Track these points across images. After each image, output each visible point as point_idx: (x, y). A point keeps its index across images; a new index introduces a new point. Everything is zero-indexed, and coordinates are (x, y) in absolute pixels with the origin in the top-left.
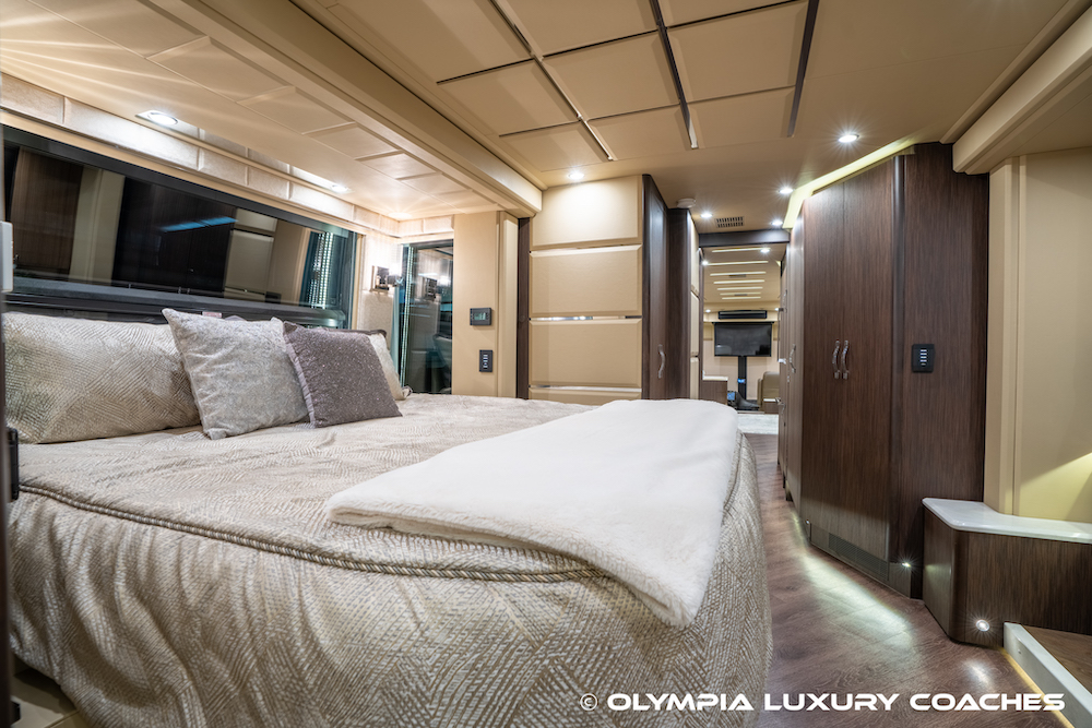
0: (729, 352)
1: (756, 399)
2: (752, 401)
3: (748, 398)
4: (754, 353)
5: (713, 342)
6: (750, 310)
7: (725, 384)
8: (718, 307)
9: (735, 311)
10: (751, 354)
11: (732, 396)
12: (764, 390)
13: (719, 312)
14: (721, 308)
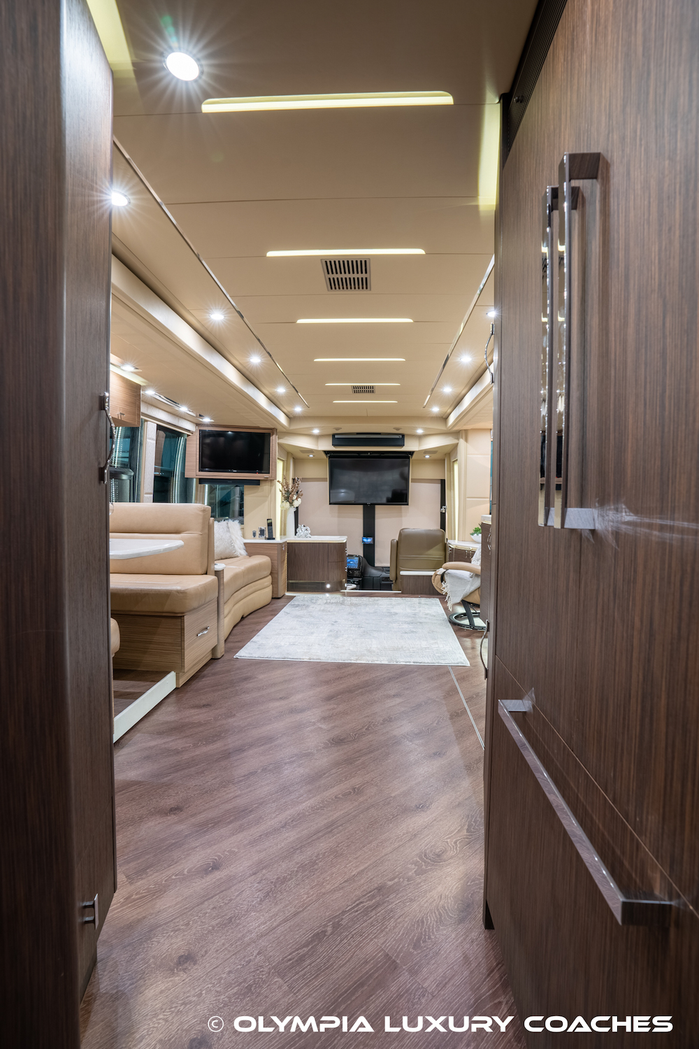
0: (351, 497)
1: (388, 565)
2: (382, 569)
3: (376, 565)
4: (384, 500)
5: (327, 483)
6: (379, 434)
7: (342, 546)
8: (331, 428)
9: (358, 434)
10: (379, 502)
11: (354, 563)
12: (401, 557)
13: (333, 436)
14: (337, 429)
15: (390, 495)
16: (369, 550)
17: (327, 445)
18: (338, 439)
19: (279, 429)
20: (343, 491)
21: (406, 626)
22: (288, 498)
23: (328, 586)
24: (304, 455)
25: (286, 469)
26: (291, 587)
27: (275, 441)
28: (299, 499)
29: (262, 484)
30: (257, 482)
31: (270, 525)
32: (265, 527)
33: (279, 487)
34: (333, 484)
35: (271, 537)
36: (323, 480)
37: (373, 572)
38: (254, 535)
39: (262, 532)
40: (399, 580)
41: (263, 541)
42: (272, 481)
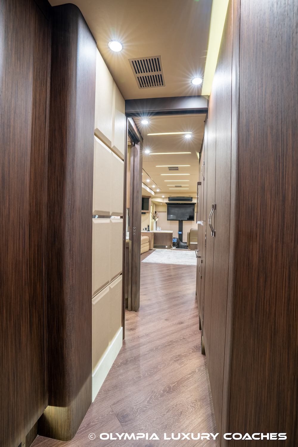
0: (175, 218)
1: (186, 241)
2: (185, 243)
3: (183, 241)
5: (167, 213)
6: (184, 197)
7: (171, 234)
8: (168, 196)
9: (177, 197)
10: (185, 220)
11: (175, 241)
12: (191, 238)
13: (169, 198)
14: (170, 196)
15: (188, 217)
16: (181, 236)
17: (167, 201)
18: (170, 199)
19: (152, 196)
20: (172, 216)
21: (190, 257)
22: (154, 218)
23: (167, 247)
24: (159, 204)
25: (153, 208)
26: (155, 247)
27: (150, 200)
28: (157, 219)
29: (146, 213)
30: (145, 213)
31: (148, 226)
32: (147, 227)
33: (151, 214)
34: (169, 213)
35: (149, 231)
36: (165, 212)
37: (182, 244)
38: (143, 229)
39: (146, 229)
40: (190, 245)
41: (146, 231)
42: (149, 213)
